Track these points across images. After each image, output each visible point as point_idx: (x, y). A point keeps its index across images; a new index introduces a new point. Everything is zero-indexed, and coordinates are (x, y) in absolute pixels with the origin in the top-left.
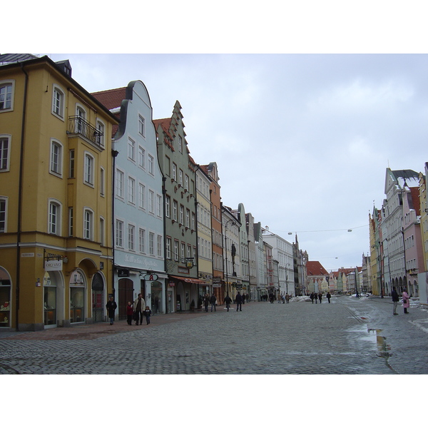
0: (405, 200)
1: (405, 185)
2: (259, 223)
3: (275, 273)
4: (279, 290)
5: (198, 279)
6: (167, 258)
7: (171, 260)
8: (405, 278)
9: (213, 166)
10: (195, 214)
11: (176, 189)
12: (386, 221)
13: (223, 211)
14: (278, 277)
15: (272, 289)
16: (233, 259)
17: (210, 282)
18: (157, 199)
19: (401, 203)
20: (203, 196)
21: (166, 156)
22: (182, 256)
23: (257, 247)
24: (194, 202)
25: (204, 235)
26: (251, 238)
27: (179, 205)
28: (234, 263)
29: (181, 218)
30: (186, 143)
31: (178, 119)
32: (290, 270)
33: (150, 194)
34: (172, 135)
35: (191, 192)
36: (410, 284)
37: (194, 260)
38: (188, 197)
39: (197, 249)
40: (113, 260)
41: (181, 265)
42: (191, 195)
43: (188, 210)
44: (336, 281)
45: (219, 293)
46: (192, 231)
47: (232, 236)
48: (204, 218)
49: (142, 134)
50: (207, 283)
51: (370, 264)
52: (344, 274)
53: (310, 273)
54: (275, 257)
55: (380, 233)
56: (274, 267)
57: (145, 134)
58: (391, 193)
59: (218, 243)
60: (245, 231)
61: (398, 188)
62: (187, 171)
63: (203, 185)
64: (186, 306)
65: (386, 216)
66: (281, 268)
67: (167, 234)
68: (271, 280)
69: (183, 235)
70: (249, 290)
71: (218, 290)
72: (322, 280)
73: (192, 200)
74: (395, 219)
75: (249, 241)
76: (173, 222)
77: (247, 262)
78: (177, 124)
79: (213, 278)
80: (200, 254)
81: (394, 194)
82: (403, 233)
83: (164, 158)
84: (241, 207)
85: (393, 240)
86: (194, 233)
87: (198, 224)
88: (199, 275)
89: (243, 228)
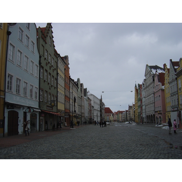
0: (156, 79)
1: (156, 71)
2: (86, 88)
3: (92, 112)
4: (94, 119)
5: (57, 113)
6: (41, 100)
7: (43, 102)
8: (154, 115)
9: (66, 58)
10: (57, 79)
11: (47, 64)
12: (145, 89)
13: (70, 80)
14: (93, 113)
15: (91, 119)
16: (75, 104)
17: (63, 115)
18: (36, 67)
19: (154, 80)
20: (61, 71)
21: (42, 45)
22: (49, 100)
23: (85, 99)
24: (56, 73)
25: (61, 90)
26: (83, 95)
27: (48, 73)
28: (75, 106)
29: (49, 80)
30: (54, 42)
31: (50, 27)
32: (98, 111)
33: (31, 64)
34: (46, 35)
35: (55, 67)
36: (157, 118)
37: (56, 102)
38: (53, 70)
39: (57, 97)
40: (5, 98)
41: (48, 105)
42: (55, 69)
43: (53, 77)
44: (116, 116)
45: (68, 120)
46: (55, 88)
47: (75, 93)
48: (61, 82)
49: (28, 28)
50: (62, 115)
51: (132, 109)
52: (120, 113)
53: (106, 113)
54: (92, 105)
55: (141, 95)
56: (92, 109)
57: (30, 29)
58: (148, 76)
59: (67, 95)
60: (80, 91)
61: (152, 73)
62: (53, 56)
63: (61, 65)
64: (50, 127)
65: (145, 87)
66: (95, 109)
67: (40, 87)
68: (91, 115)
69: (50, 89)
70: (81, 119)
71: (67, 119)
72: (110, 115)
73: (55, 72)
74: (150, 88)
75: (82, 96)
76: (45, 81)
77: (80, 106)
78: (49, 30)
79: (65, 112)
80: (59, 100)
81: (150, 76)
82: (154, 94)
83: (41, 46)
84: (78, 80)
85: (148, 97)
86: (56, 89)
87: (58, 85)
88: (58, 111)
89: (79, 90)
